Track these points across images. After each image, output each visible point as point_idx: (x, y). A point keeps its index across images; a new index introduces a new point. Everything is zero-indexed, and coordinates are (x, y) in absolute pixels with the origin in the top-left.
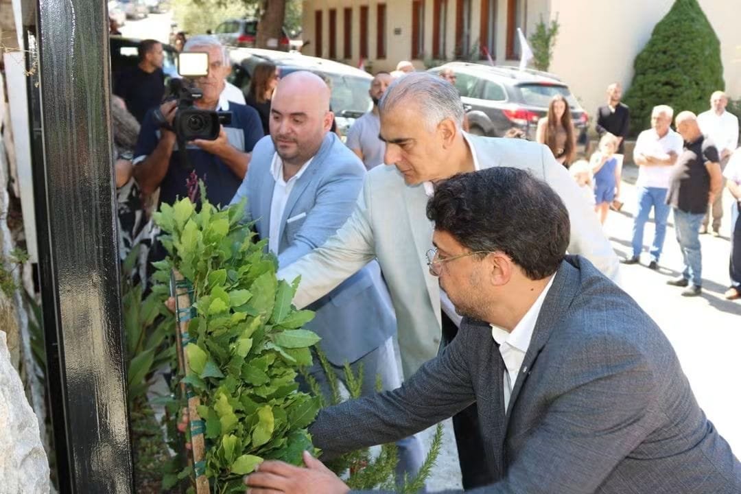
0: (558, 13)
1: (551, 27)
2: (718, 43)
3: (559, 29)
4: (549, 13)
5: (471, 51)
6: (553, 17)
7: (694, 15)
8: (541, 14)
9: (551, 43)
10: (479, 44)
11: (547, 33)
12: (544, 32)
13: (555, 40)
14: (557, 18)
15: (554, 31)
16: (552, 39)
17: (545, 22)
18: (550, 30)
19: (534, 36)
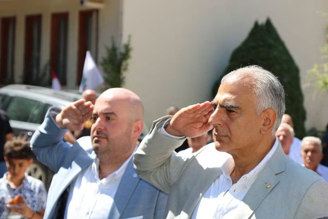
0: (130, 37)
1: (123, 50)
2: (296, 71)
3: (132, 54)
4: (121, 36)
5: (40, 75)
6: (125, 40)
7: (271, 41)
8: (112, 38)
9: (123, 68)
10: (48, 68)
11: (119, 57)
12: (116, 56)
13: (127, 65)
14: (129, 41)
15: (126, 55)
16: (124, 63)
17: (117, 46)
18: (121, 54)
19: (105, 60)
